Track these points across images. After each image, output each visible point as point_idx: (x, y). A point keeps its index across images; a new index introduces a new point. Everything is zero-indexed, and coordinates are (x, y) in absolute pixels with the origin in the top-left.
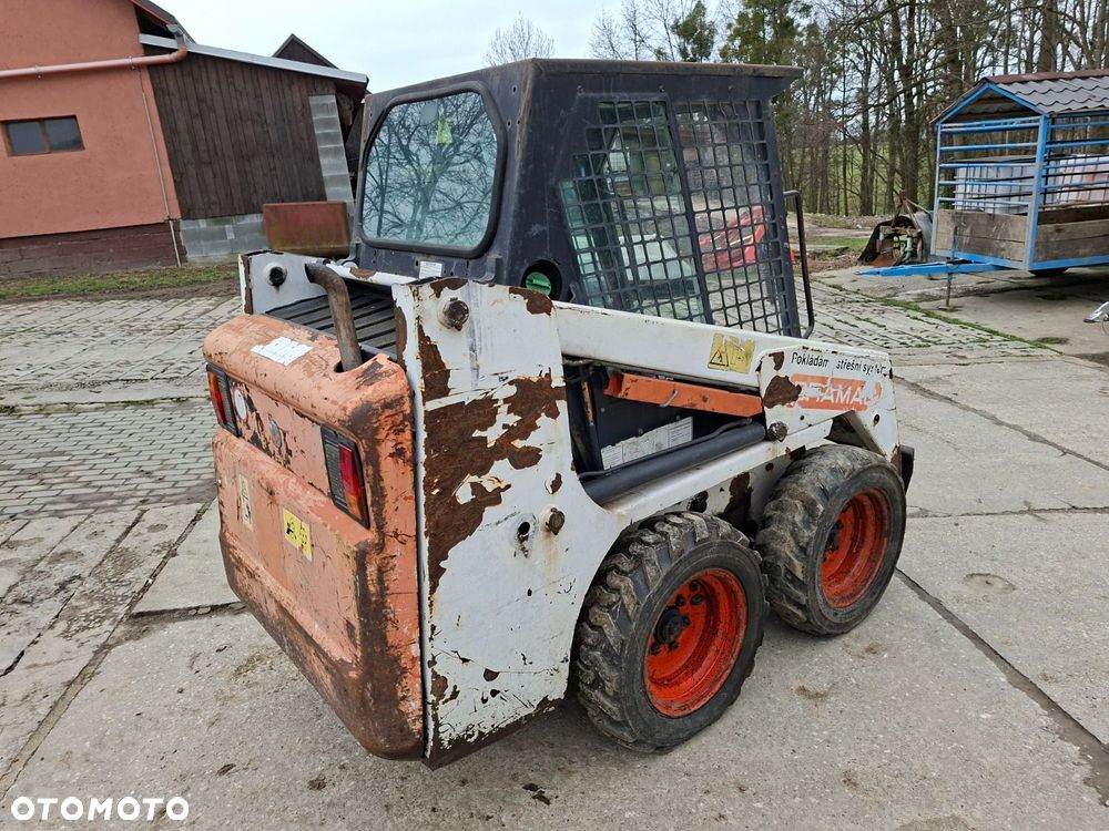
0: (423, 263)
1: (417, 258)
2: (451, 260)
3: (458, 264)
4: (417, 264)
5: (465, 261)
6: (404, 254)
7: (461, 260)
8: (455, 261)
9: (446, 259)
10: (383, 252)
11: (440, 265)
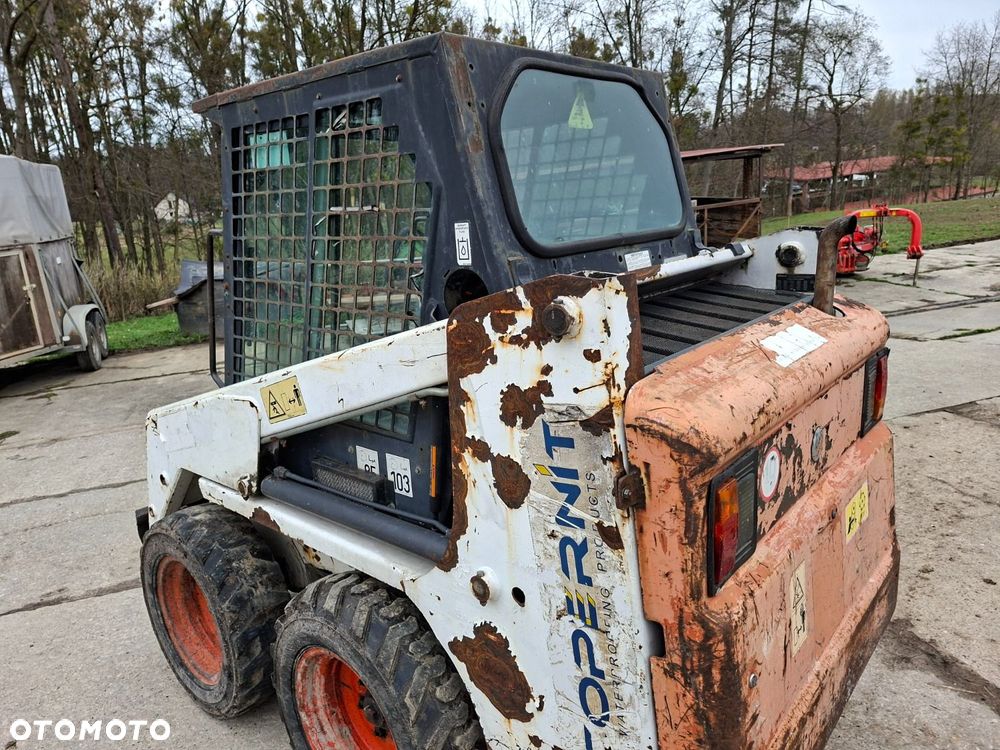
0: (627, 257)
1: (619, 252)
2: (656, 243)
3: (663, 245)
4: (621, 259)
5: (668, 241)
6: (599, 254)
7: (664, 242)
8: (660, 243)
9: (650, 244)
10: (569, 259)
11: (646, 253)
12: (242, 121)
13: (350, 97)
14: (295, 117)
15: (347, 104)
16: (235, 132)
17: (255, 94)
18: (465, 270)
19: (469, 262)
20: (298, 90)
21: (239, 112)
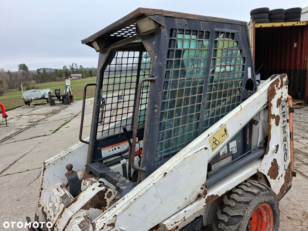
12: (178, 26)
13: (226, 30)
14: (205, 31)
15: (225, 32)
16: (172, 30)
17: (187, 18)
18: (250, 79)
19: (250, 77)
20: (207, 22)
21: (176, 22)
